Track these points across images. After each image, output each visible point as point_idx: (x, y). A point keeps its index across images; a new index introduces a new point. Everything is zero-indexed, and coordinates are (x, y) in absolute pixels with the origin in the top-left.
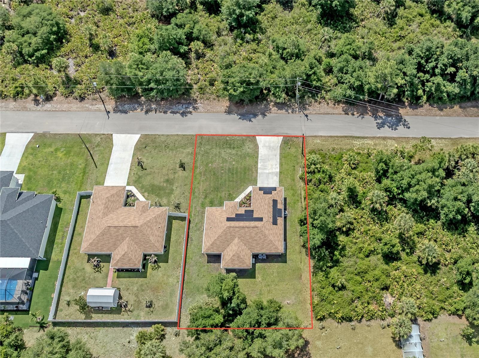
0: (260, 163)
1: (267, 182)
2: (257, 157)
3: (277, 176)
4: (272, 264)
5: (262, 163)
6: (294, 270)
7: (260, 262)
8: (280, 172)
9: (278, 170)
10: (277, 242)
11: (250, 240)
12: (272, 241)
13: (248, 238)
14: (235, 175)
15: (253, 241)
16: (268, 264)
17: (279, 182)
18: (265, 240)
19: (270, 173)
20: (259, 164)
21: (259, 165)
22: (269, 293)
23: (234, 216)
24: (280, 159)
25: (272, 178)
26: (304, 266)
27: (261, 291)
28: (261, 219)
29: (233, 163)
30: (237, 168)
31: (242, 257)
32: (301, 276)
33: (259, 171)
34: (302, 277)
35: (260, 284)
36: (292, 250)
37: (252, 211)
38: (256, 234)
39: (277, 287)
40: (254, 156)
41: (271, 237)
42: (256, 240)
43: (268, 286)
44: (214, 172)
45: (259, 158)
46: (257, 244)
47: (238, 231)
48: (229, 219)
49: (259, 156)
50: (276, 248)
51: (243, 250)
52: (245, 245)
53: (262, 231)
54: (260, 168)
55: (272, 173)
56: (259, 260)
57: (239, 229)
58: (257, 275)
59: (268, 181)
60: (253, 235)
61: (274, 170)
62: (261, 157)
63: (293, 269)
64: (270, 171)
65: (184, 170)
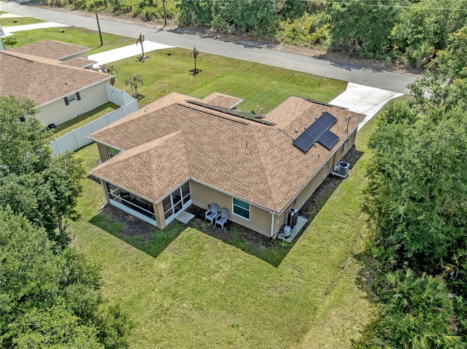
2: (334, 96)
4: (230, 248)
6: (287, 299)
7: (200, 229)
10: (276, 181)
11: (206, 148)
12: (262, 169)
13: (207, 140)
15: (214, 151)
16: (220, 243)
18: (245, 160)
22: (158, 316)
26: (332, 307)
27: (139, 297)
30: (284, 94)
31: (154, 166)
32: (305, 331)
34: (307, 337)
35: (155, 278)
36: (314, 247)
38: (232, 139)
39: (195, 315)
40: (329, 94)
41: (267, 162)
42: (222, 152)
43: (174, 296)
46: (220, 163)
47: (191, 120)
49: (340, 97)
50: (263, 193)
51: (170, 157)
52: (188, 153)
53: (252, 137)
56: (204, 225)
57: (197, 115)
58: (167, 253)
60: (223, 137)
62: (343, 99)
63: (287, 294)
65: (194, 75)
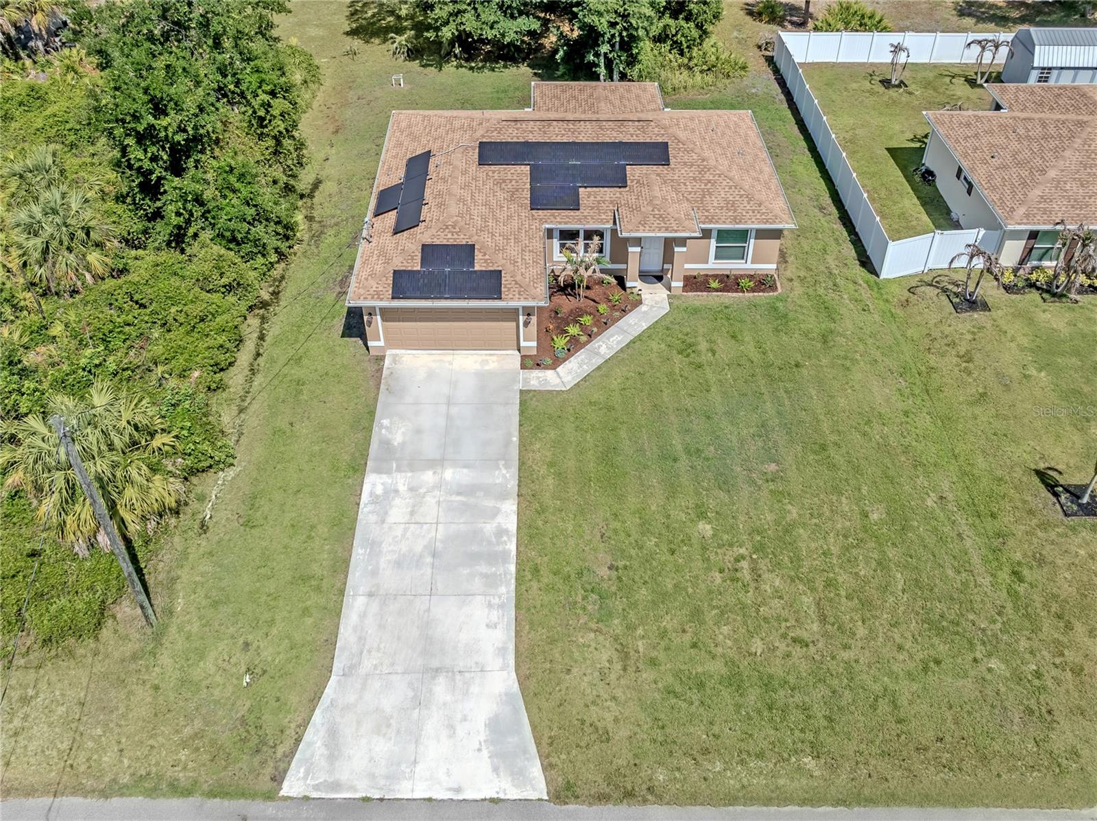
0: (501, 532)
1: (454, 410)
2: (527, 572)
3: (386, 444)
5: (489, 528)
8: (358, 468)
9: (373, 483)
14: (677, 443)
17: (372, 413)
19: (436, 464)
20: (511, 524)
21: (508, 516)
23: (634, 172)
24: (342, 565)
25: (418, 431)
28: (491, 153)
29: (706, 528)
30: (672, 491)
33: (507, 477)
37: (536, 203)
40: (549, 588)
44: (833, 467)
45: (512, 568)
48: (658, 154)
49: (507, 590)
54: (503, 496)
55: (415, 463)
59: (449, 417)
61: (401, 481)
62: (492, 581)
64: (428, 477)
65: (1040, 474)
